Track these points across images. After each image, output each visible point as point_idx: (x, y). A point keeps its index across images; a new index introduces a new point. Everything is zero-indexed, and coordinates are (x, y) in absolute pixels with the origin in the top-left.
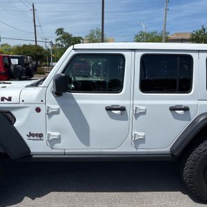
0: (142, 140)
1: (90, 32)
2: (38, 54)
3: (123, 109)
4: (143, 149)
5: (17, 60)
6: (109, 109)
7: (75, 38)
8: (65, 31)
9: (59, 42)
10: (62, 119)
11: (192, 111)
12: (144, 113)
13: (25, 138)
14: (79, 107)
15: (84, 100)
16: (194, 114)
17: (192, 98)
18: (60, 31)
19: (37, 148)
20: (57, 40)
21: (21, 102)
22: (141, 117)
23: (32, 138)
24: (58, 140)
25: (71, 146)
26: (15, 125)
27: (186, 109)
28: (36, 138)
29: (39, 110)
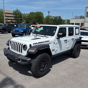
21: (51, 42)
29: (54, 43)
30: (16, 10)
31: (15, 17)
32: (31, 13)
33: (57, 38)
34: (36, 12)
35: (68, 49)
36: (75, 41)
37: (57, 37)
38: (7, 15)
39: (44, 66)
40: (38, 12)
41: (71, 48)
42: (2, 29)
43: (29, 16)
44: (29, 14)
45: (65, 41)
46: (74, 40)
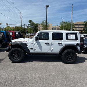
0: (53, 50)
1: (42, 22)
2: (23, 30)
3: (49, 43)
4: (53, 52)
5: (18, 33)
6: (46, 43)
7: (36, 24)
8: (32, 21)
9: (30, 25)
10: (36, 45)
11: (63, 44)
12: (53, 44)
13: (29, 49)
14: (40, 44)
15: (41, 41)
16: (63, 45)
17: (63, 41)
18: (30, 21)
19: (32, 51)
20: (29, 25)
22: (52, 45)
24: (36, 49)
25: (38, 51)
26: (27, 46)
27: (62, 44)
29: (32, 43)
31: (84, 28)
33: (35, 40)
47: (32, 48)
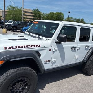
0: (78, 58)
12: (80, 49)
21: (44, 47)
23: (46, 63)
24: (55, 62)
26: (40, 58)
28: (48, 62)
29: (50, 50)
30: (36, 9)
31: (34, 16)
32: (51, 13)
33: (56, 43)
34: (57, 12)
35: (77, 62)
36: (91, 50)
37: (57, 41)
38: (26, 14)
39: (23, 89)
40: (59, 13)
41: (82, 61)
42: (13, 27)
43: (49, 16)
44: (48, 14)
45: (72, 48)
46: (89, 48)
47: (49, 61)
